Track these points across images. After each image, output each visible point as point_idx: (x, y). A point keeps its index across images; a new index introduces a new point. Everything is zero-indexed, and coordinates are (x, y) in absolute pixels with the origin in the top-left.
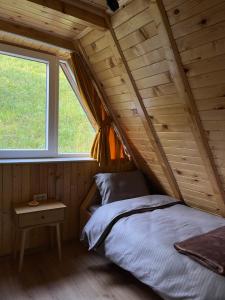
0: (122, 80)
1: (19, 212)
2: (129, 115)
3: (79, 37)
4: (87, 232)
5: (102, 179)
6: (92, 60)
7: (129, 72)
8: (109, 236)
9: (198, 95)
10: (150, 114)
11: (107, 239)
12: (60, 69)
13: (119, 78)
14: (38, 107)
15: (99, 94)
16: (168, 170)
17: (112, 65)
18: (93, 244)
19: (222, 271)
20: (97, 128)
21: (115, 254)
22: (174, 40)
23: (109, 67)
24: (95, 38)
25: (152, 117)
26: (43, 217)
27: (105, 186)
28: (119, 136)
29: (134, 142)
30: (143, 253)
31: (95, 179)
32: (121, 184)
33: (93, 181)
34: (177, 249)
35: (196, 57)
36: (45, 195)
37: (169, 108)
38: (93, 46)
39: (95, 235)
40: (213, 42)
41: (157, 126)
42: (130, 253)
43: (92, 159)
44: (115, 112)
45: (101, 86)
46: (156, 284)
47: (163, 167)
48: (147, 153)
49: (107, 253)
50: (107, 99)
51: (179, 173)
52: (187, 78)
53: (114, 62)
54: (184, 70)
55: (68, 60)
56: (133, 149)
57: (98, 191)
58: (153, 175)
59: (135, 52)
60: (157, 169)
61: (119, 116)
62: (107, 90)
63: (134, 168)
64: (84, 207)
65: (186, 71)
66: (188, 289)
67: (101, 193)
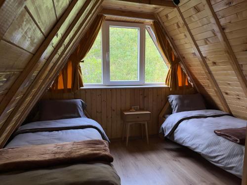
0: (185, 35)
1: (126, 113)
2: (191, 56)
3: (157, 12)
4: (164, 127)
5: (173, 98)
6: (166, 24)
7: (189, 31)
8: (177, 129)
9: (232, 43)
10: (204, 55)
11: (175, 131)
12: (146, 31)
13: (183, 34)
14: (128, 53)
15: (171, 45)
16: (219, 92)
17: (179, 27)
18: (167, 133)
19: (239, 142)
20: (170, 66)
21: (180, 139)
22: (215, 13)
23: (177, 28)
24: (168, 12)
25: (205, 57)
26: (138, 118)
27: (174, 103)
28: (184, 71)
29: (194, 74)
30: (196, 136)
31: (168, 98)
32: (186, 102)
33: (167, 99)
34: (216, 133)
35: (228, 21)
36: (138, 107)
37: (215, 52)
38: (167, 16)
39: (168, 129)
40: (236, 14)
41: (209, 63)
42: (189, 137)
43: (166, 86)
44: (181, 55)
45: (172, 40)
46: (202, 151)
47: (215, 90)
48: (204, 81)
49: (175, 139)
50: (175, 47)
51: (227, 94)
52: (224, 33)
53: (180, 25)
54: (222, 29)
55: (151, 25)
56: (194, 79)
57: (170, 106)
58: (209, 97)
59: (192, 19)
60: (212, 92)
61: (184, 58)
62: (176, 42)
63: (196, 92)
64: (161, 115)
65: (223, 29)
66: (219, 152)
67: (172, 107)
